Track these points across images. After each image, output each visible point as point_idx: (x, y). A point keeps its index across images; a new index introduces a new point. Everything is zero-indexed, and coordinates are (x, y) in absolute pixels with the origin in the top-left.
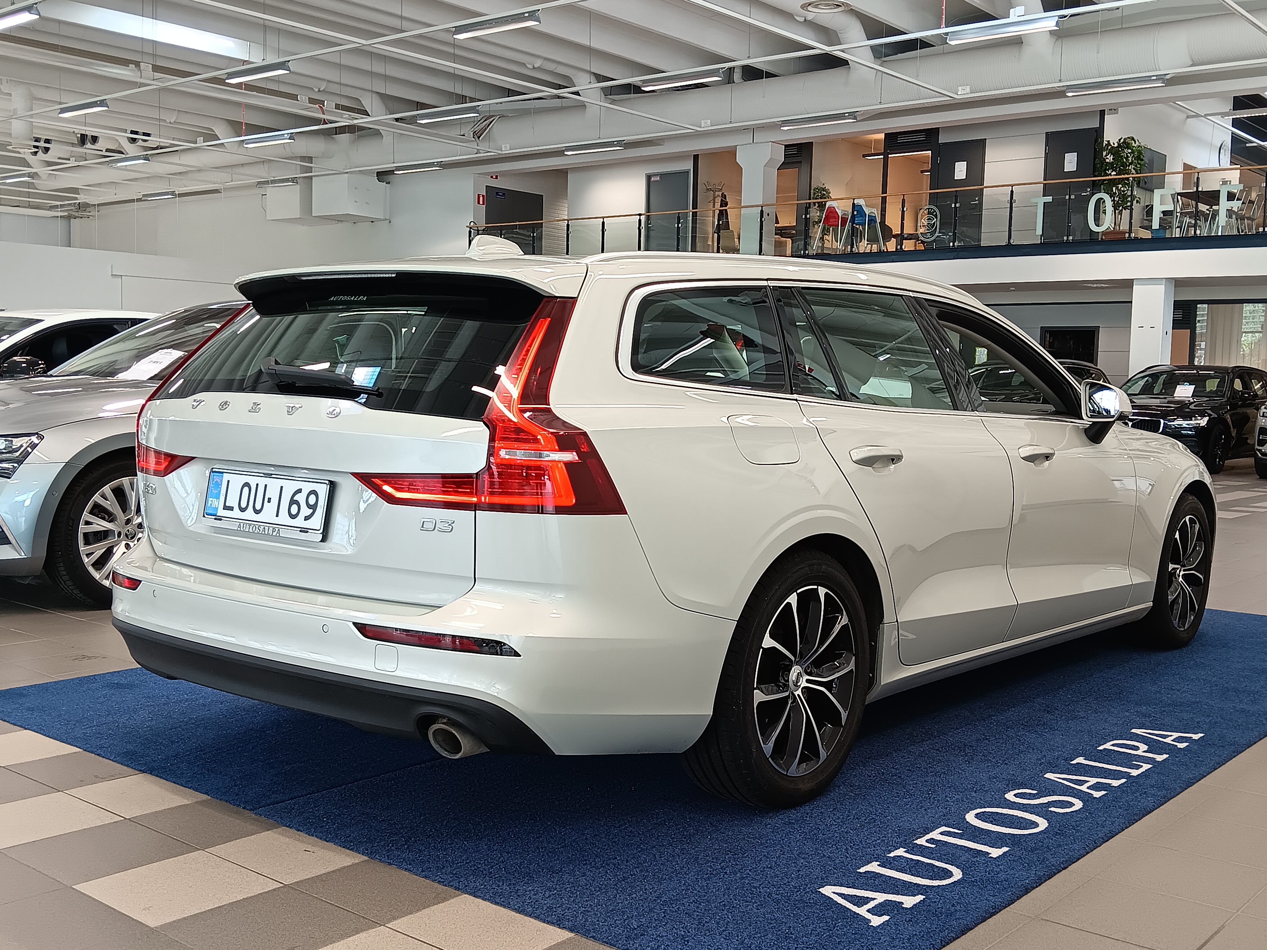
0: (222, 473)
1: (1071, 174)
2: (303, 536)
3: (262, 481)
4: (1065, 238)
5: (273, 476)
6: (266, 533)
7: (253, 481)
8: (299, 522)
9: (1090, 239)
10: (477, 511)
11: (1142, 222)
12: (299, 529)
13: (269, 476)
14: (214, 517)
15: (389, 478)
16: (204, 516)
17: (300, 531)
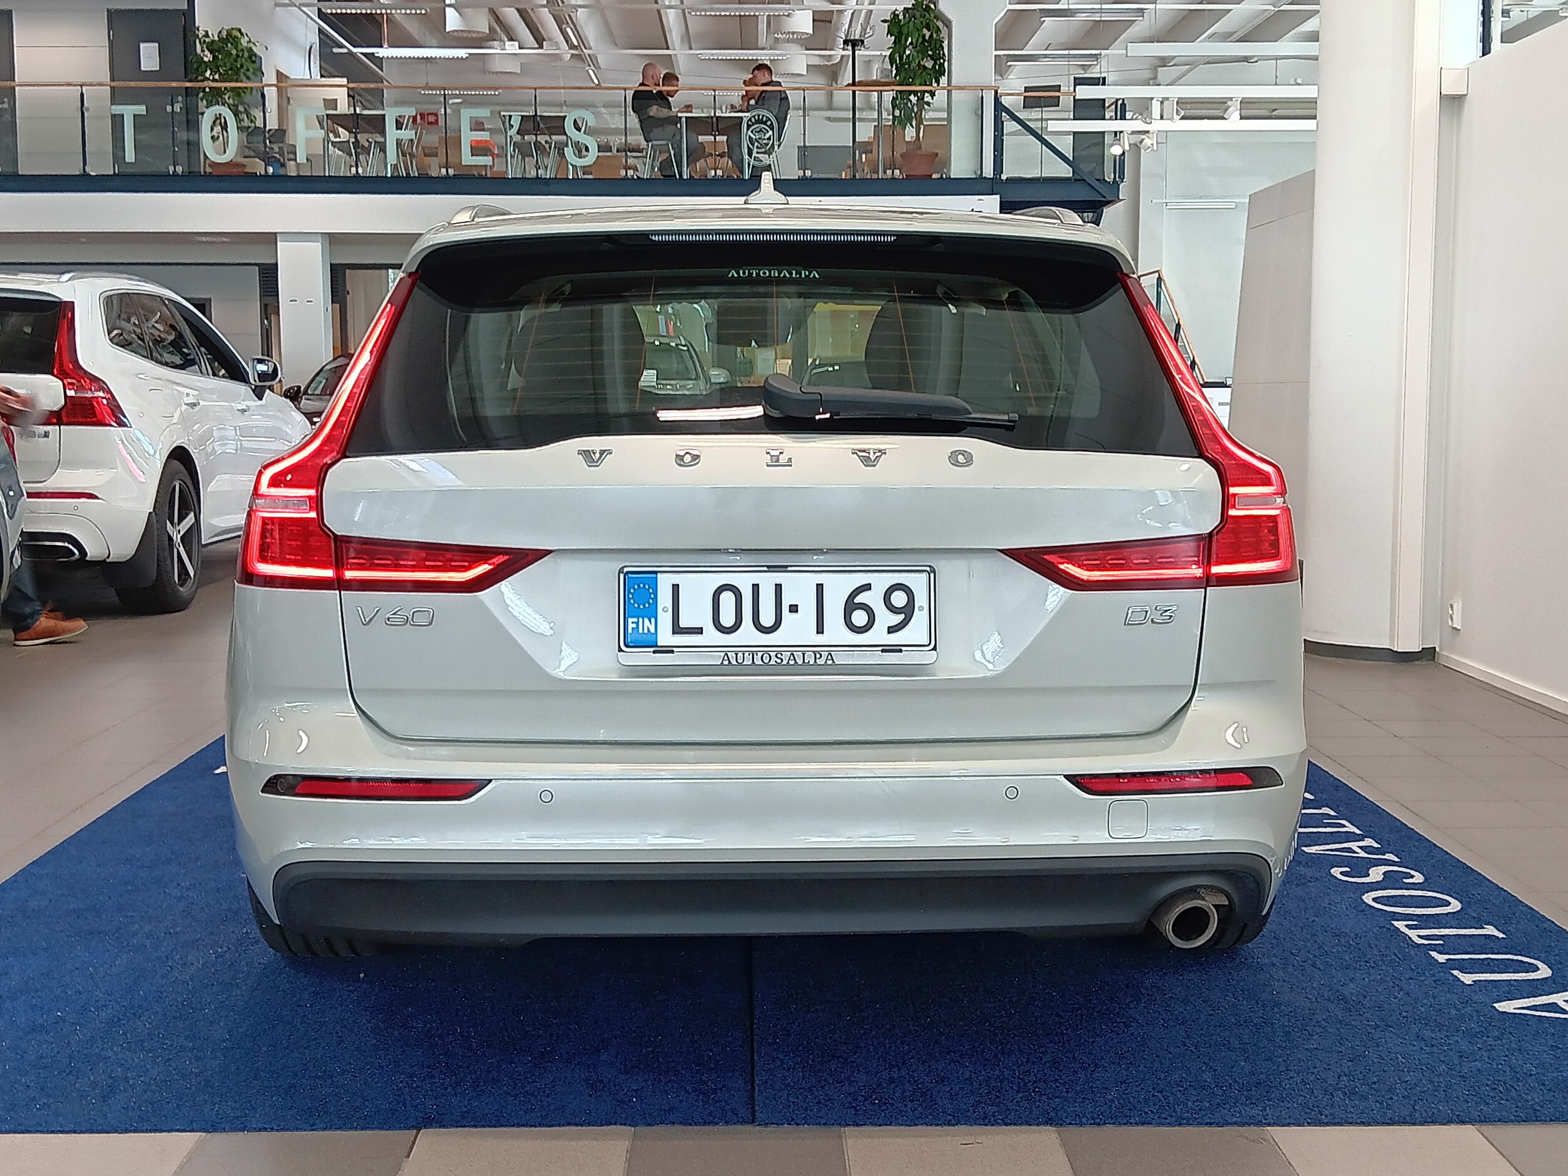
0: (656, 573)
1: (150, 75)
2: (892, 658)
3: (767, 581)
4: (171, 169)
5: (789, 569)
6: (800, 662)
7: (744, 582)
8: (878, 635)
9: (190, 173)
10: (1208, 588)
11: (242, 152)
12: (880, 648)
13: (783, 569)
14: (652, 649)
15: (1068, 552)
16: (620, 650)
17: (883, 651)
